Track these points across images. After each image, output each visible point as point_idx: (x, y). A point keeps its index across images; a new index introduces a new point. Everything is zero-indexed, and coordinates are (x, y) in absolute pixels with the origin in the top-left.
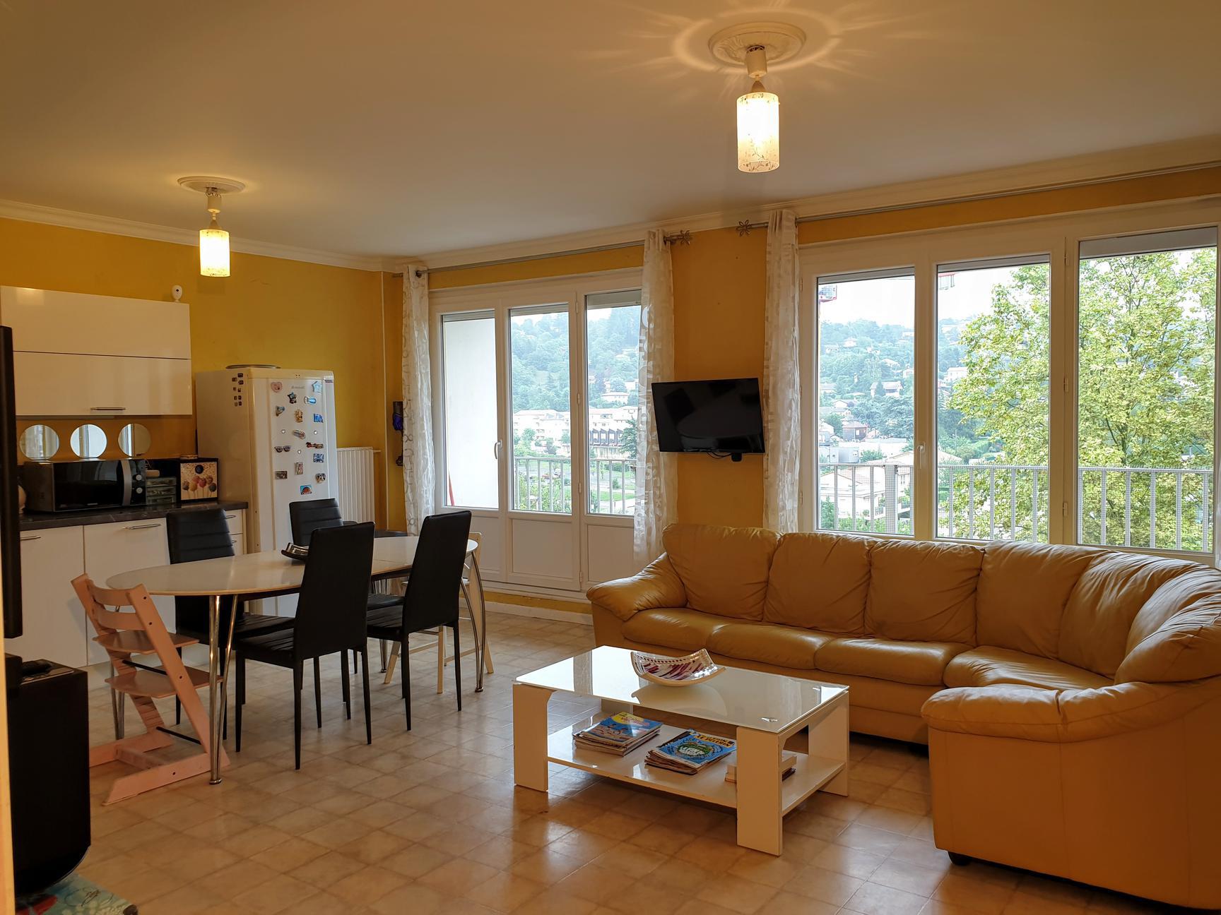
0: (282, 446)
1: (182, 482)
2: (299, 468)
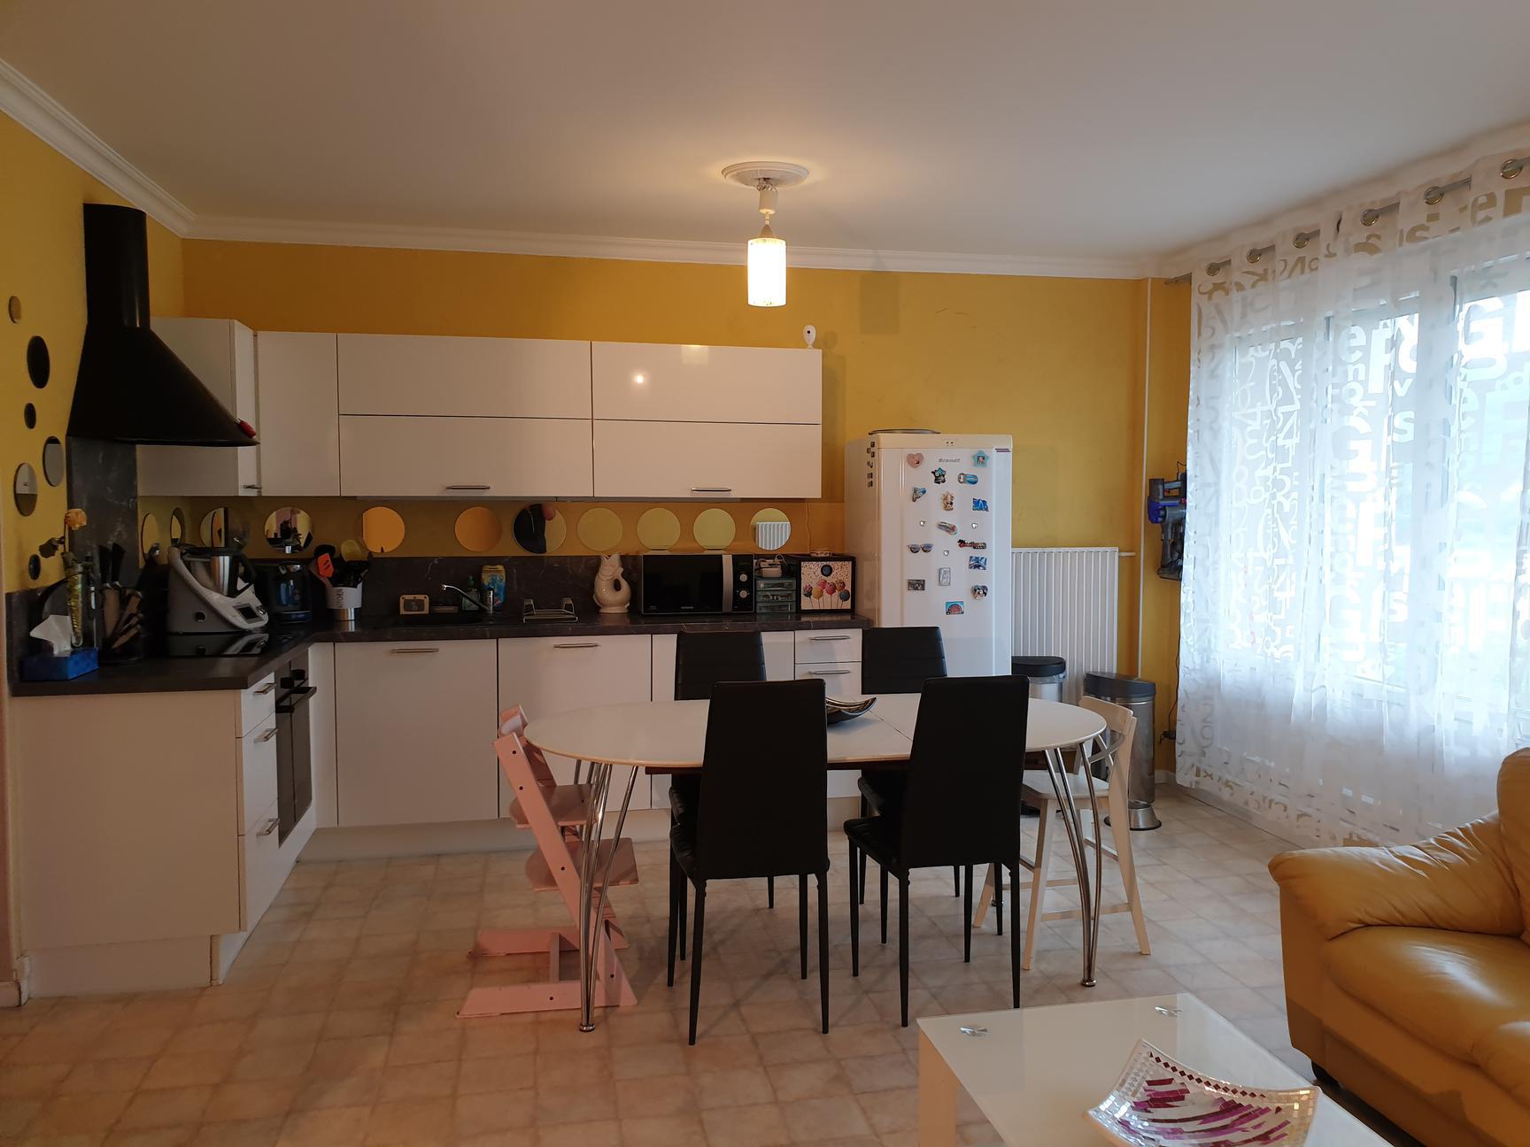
0: (920, 543)
1: (803, 586)
2: (943, 576)
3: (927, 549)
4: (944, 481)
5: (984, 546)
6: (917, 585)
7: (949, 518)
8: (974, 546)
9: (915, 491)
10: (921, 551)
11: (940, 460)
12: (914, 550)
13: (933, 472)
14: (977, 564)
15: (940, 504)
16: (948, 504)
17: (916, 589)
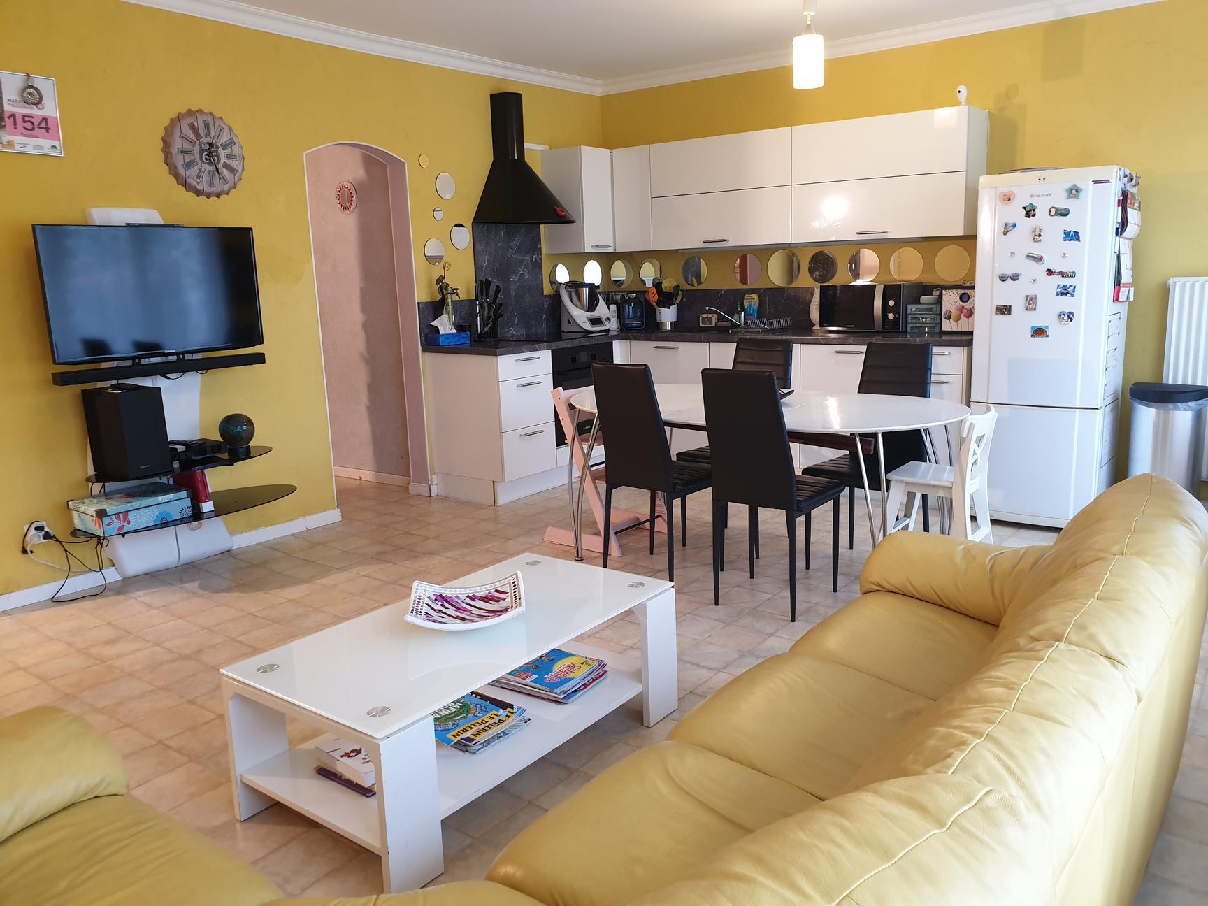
0: (1009, 272)
1: (944, 310)
2: (1031, 303)
3: (1015, 277)
4: (1034, 215)
5: (1073, 275)
6: (1004, 310)
7: (1036, 250)
8: (1062, 274)
9: (1006, 225)
10: (1009, 280)
11: (1032, 196)
12: (1003, 278)
13: (1023, 208)
14: (1065, 292)
15: (1029, 237)
16: (1037, 236)
17: (1003, 313)
